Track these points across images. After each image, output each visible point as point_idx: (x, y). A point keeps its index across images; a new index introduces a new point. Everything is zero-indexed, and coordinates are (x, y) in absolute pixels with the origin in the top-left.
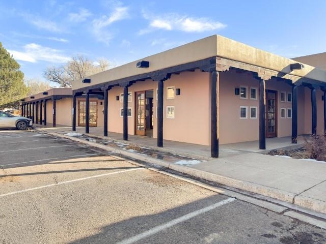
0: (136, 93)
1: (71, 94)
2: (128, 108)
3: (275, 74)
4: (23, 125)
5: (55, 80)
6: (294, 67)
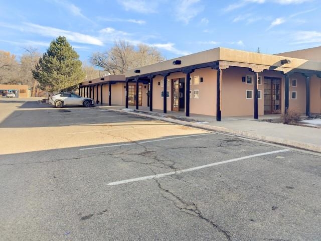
0: (172, 80)
1: (125, 80)
2: (167, 91)
3: (267, 68)
4: (88, 104)
5: (100, 64)
6: (284, 62)
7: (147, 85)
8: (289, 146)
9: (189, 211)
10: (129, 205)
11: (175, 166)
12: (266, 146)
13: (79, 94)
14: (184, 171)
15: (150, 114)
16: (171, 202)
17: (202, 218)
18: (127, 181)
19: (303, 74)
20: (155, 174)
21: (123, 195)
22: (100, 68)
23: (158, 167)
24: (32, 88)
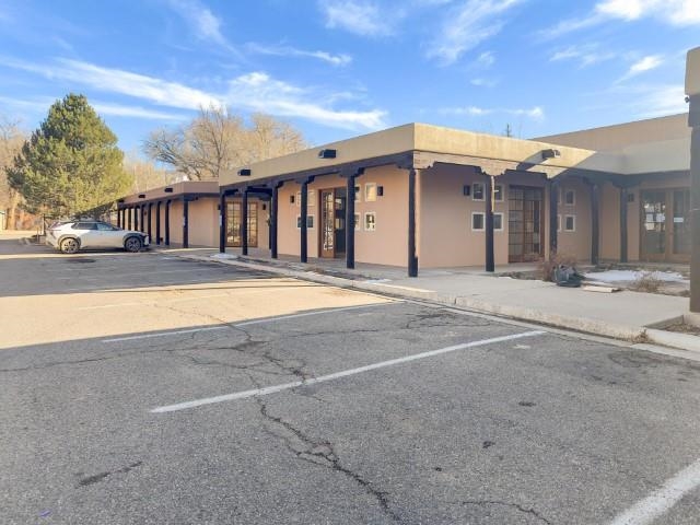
0: (320, 191)
1: (218, 191)
2: (308, 215)
3: (513, 166)
4: (134, 244)
5: (165, 157)
6: (547, 154)
7: (267, 203)
8: (546, 324)
9: (314, 458)
10: (191, 452)
11: (305, 370)
12: (500, 324)
13: (119, 223)
14: (320, 379)
15: (273, 265)
16: (282, 441)
17: (339, 468)
18: (196, 403)
19: (586, 180)
20: (259, 387)
21: (182, 431)
22: (167, 167)
23: (267, 373)
24: (8, 210)
